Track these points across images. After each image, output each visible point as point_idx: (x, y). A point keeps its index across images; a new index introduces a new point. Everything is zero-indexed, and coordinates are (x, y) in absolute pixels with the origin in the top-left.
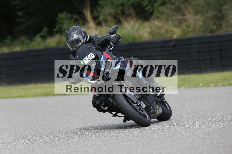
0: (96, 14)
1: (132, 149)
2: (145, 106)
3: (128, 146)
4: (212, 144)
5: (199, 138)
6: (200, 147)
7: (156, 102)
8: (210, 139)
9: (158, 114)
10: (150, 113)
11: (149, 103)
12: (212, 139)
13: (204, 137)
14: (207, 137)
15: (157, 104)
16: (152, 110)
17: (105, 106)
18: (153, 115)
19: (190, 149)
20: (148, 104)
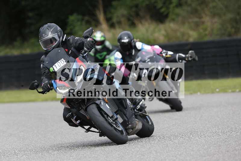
0: (109, 15)
1: (144, 156)
2: (122, 121)
3: (140, 153)
4: (228, 151)
5: (215, 146)
6: (215, 154)
7: (136, 116)
8: (226, 146)
9: (137, 130)
10: (128, 129)
11: (127, 117)
12: (228, 146)
13: (219, 145)
14: (223, 144)
15: (136, 118)
16: (130, 126)
17: (76, 120)
18: (132, 130)
19: (205, 156)
20: (125, 118)
